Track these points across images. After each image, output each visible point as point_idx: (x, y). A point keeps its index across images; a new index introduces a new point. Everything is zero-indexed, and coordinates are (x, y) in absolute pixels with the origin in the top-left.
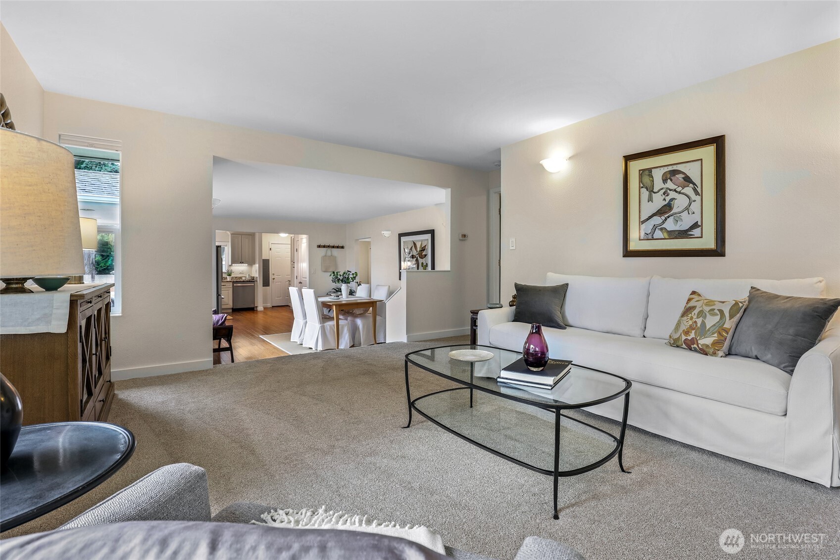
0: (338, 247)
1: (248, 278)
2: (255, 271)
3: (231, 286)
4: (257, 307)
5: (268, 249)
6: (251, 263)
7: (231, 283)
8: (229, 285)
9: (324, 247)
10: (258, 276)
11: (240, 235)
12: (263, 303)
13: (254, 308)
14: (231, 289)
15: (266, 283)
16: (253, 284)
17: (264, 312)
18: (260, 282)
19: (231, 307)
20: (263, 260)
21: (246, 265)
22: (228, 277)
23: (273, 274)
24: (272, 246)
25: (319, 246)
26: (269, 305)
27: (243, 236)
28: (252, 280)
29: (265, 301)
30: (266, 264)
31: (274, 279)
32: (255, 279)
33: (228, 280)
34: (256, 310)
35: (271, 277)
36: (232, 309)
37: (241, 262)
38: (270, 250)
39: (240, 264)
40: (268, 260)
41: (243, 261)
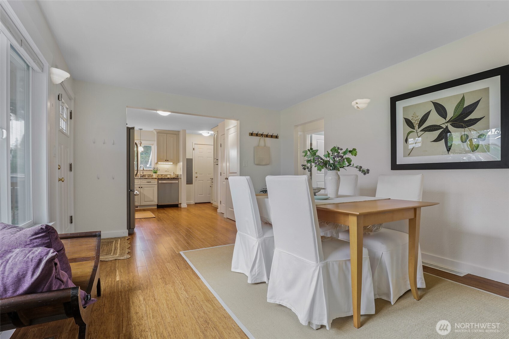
0: (272, 136)
1: (173, 176)
2: (179, 170)
3: (156, 183)
4: (180, 204)
5: (192, 149)
6: (176, 162)
7: (156, 180)
8: (154, 182)
9: (257, 135)
10: (182, 174)
11: (165, 133)
12: (187, 201)
13: (178, 204)
14: (156, 186)
15: (189, 181)
16: (177, 182)
17: (188, 210)
18: (184, 180)
19: (156, 203)
20: (187, 159)
21: (171, 163)
22: (154, 174)
23: (196, 173)
24: (196, 147)
25: (252, 134)
26: (192, 202)
27: (168, 135)
28: (177, 178)
29: (188, 198)
30: (189, 163)
31: (196, 177)
32: (180, 177)
33: (154, 177)
34: (180, 207)
35: (194, 175)
36: (157, 205)
37: (166, 160)
38: (194, 150)
39: (165, 162)
40: (192, 159)
41: (168, 160)
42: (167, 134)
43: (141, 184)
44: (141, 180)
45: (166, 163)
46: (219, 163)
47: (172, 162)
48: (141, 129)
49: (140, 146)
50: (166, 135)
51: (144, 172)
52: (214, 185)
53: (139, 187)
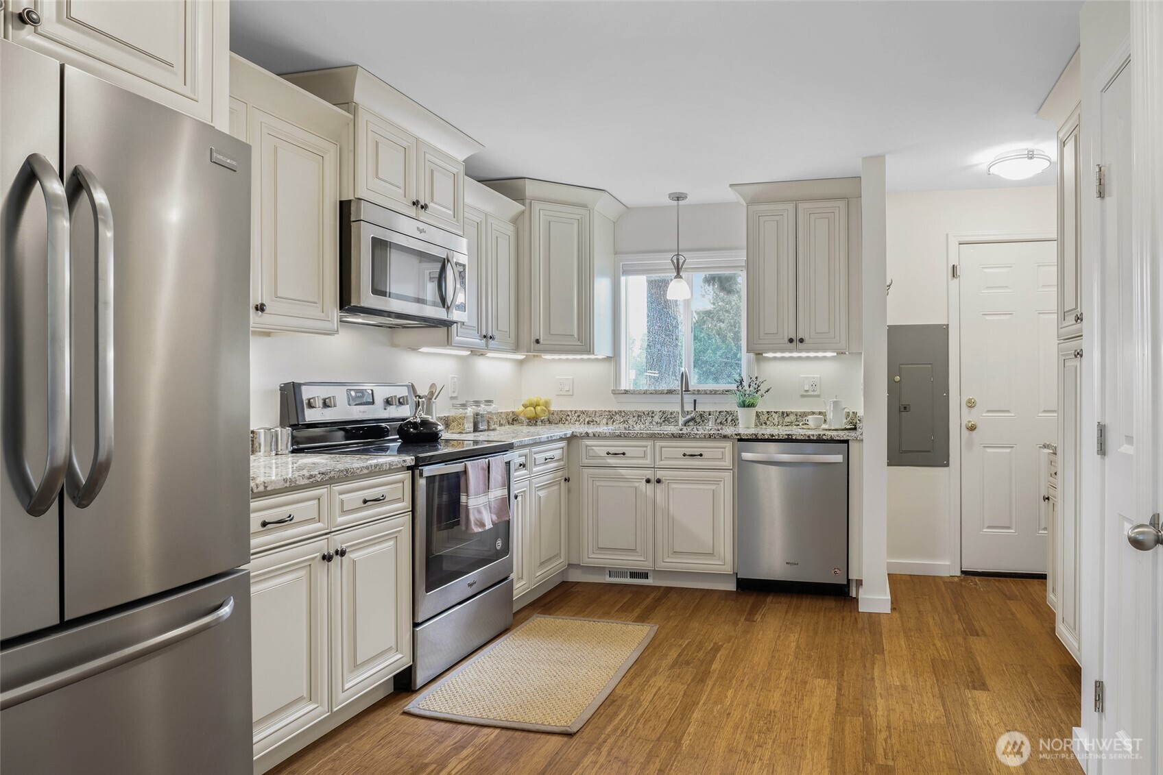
3: (727, 461)
5: (946, 272)
7: (731, 447)
8: (717, 453)
11: (789, 200)
13: (846, 586)
14: (728, 476)
16: (839, 458)
19: (731, 568)
22: (741, 413)
23: (971, 404)
24: (968, 259)
26: (946, 566)
27: (801, 206)
28: (841, 436)
31: (972, 428)
35: (957, 416)
36: (736, 577)
37: (791, 341)
38: (954, 275)
39: (791, 351)
40: (943, 330)
41: (801, 341)
42: (796, 201)
43: (659, 463)
44: (659, 444)
45: (795, 355)
46: (1084, 344)
47: (832, 350)
48: (678, 197)
49: (678, 276)
50: (790, 207)
51: (700, 399)
52: (1059, 488)
53: (648, 481)
